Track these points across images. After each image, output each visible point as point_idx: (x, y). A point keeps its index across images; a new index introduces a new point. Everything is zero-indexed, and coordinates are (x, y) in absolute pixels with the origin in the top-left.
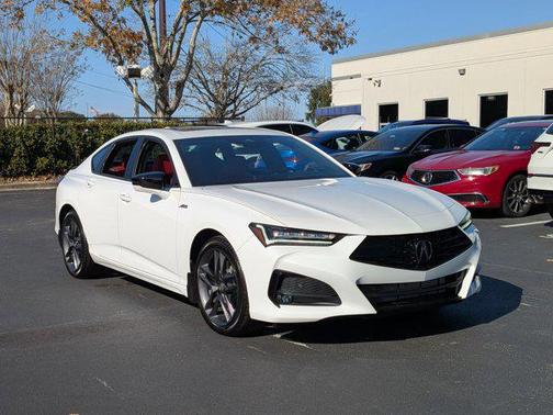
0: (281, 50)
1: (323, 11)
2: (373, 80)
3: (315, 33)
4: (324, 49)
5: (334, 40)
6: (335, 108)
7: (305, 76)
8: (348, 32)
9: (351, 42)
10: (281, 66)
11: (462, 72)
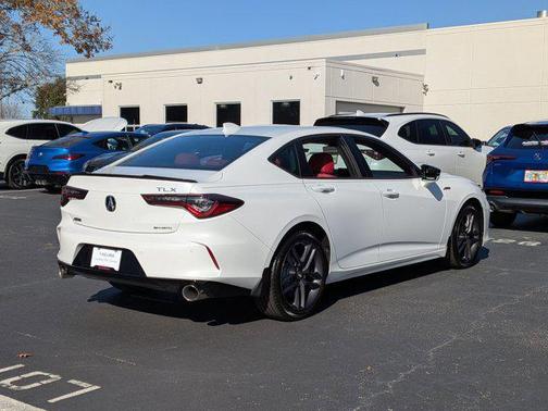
0: (27, 48)
1: (78, 16)
2: (114, 83)
3: (71, 36)
4: (80, 51)
5: (89, 44)
6: (70, 108)
7: (48, 74)
8: (104, 38)
9: (107, 47)
10: (24, 64)
11: (200, 81)
